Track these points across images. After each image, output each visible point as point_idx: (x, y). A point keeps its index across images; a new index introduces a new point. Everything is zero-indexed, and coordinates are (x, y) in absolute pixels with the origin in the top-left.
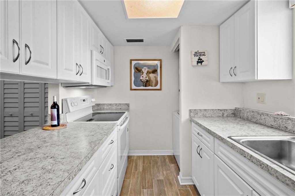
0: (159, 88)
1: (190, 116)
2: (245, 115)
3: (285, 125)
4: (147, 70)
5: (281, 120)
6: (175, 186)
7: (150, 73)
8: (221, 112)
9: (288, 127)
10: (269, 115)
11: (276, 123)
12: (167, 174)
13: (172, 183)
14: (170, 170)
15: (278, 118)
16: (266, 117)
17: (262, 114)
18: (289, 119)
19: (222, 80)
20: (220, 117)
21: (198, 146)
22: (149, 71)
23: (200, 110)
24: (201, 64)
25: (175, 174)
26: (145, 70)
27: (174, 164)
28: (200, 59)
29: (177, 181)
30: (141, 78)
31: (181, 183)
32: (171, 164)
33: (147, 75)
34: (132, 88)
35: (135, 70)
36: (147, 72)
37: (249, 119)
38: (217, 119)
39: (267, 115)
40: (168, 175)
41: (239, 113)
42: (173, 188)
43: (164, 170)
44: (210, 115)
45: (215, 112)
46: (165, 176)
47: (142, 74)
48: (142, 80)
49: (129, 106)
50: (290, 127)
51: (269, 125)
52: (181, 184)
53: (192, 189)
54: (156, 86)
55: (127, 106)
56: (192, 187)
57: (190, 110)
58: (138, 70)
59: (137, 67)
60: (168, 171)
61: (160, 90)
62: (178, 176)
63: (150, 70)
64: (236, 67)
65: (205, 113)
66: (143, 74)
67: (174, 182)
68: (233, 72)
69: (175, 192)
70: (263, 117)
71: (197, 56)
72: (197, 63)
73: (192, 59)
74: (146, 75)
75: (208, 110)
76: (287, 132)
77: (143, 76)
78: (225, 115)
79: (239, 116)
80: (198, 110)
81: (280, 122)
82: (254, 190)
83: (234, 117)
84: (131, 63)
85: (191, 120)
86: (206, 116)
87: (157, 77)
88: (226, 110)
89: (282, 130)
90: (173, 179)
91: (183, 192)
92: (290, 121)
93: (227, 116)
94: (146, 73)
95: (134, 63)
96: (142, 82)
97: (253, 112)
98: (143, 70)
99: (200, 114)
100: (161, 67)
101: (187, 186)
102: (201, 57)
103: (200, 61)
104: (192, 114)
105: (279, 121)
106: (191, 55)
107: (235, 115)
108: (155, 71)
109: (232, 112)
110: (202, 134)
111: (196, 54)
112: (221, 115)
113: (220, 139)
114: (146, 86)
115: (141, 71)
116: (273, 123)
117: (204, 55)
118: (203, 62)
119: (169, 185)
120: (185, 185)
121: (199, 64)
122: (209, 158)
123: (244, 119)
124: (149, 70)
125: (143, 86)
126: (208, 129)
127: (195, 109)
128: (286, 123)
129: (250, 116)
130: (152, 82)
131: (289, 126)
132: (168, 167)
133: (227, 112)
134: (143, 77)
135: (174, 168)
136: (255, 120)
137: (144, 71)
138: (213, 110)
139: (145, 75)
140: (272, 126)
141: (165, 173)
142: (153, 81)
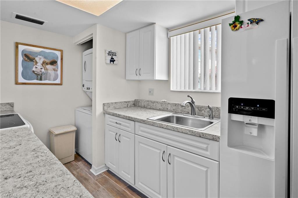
0: (60, 83)
1: (104, 109)
2: (143, 104)
3: (167, 108)
4: (43, 60)
6: (91, 179)
7: (47, 64)
8: (126, 104)
10: (158, 103)
11: (162, 107)
12: (78, 173)
13: (87, 178)
14: (79, 168)
15: (163, 104)
16: (156, 104)
17: (154, 102)
18: (169, 103)
19: (127, 78)
20: (126, 107)
21: (115, 134)
22: (45, 62)
23: (112, 103)
24: (113, 63)
25: (86, 169)
26: (40, 60)
27: (81, 162)
28: (112, 58)
29: (91, 174)
30: (34, 69)
31: (96, 173)
32: (78, 162)
33: (43, 66)
34: (19, 82)
35: (25, 57)
36: (44, 63)
37: (145, 106)
38: (125, 109)
39: (157, 102)
40: (80, 173)
41: (137, 103)
42: (90, 181)
43: (73, 170)
44: (119, 107)
45: (122, 104)
46: (77, 175)
47: (35, 63)
48: (36, 72)
49: (13, 107)
51: (158, 109)
52: (96, 175)
53: (107, 174)
54: (55, 80)
55: (10, 106)
56: (106, 173)
57: (104, 104)
58: (29, 58)
59: (27, 54)
60: (78, 170)
61: (61, 84)
62: (90, 170)
63: (48, 61)
64: (140, 69)
65: (115, 105)
66: (37, 65)
67: (88, 176)
68: (138, 72)
69: (93, 183)
70: (155, 104)
71: (110, 55)
72: (110, 62)
73: (106, 57)
74: (41, 65)
75: (118, 102)
76: (168, 111)
77: (37, 66)
78: (129, 106)
79: (138, 106)
80: (110, 103)
81: (164, 106)
82: (168, 145)
83: (134, 106)
84: (17, 47)
85: (105, 113)
86: (116, 108)
87: (57, 69)
88: (130, 102)
89: (165, 111)
90: (86, 174)
91: (101, 180)
92: (169, 105)
93: (130, 107)
94: (42, 63)
95: (21, 48)
96: (36, 74)
97: (148, 101)
98: (37, 59)
99: (112, 107)
100: (62, 59)
101: (101, 174)
102: (113, 57)
103: (112, 60)
104: (106, 108)
106: (105, 53)
107: (135, 105)
108: (53, 63)
109: (133, 103)
110: (121, 123)
111: (110, 53)
112: (126, 106)
113: (142, 121)
114: (41, 79)
115: (34, 61)
116: (160, 107)
117: (115, 55)
118: (115, 61)
119: (85, 181)
120: (100, 174)
121: (111, 62)
122: (129, 140)
123: (142, 107)
124: (45, 60)
125: (37, 79)
126: (129, 117)
127: (108, 103)
128: (167, 106)
129: (146, 104)
130: (50, 76)
131: (169, 107)
132: (75, 166)
133: (130, 103)
134: (36, 68)
135: (83, 165)
136: (149, 107)
137: (38, 61)
138: (121, 102)
139: (39, 66)
140: (160, 109)
141: (76, 172)
142: (51, 74)
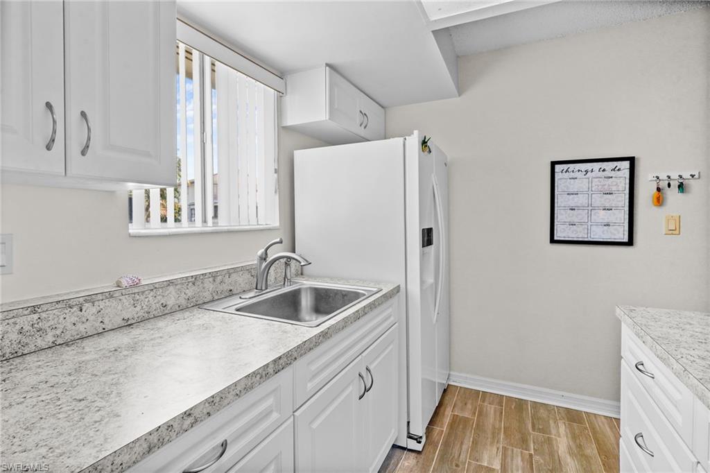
3: (163, 302)
5: (152, 294)
9: (168, 303)
11: (138, 308)
15: (143, 292)
50: (171, 302)
51: (119, 322)
76: (167, 314)
81: (151, 299)
89: (155, 317)
105: (147, 300)
116: (130, 313)
128: (163, 296)
131: (171, 298)
140: (128, 320)
